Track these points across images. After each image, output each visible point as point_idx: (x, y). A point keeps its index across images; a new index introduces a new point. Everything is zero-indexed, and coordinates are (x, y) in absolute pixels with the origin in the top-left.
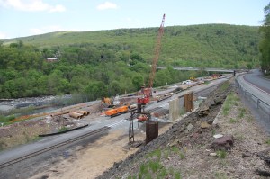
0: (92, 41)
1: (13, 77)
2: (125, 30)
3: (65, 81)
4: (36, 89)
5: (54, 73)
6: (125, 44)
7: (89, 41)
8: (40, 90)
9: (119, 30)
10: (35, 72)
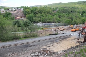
0: (69, 6)
1: (44, 16)
2: (81, 2)
3: (59, 18)
4: (50, 20)
5: (56, 16)
6: (80, 7)
7: (67, 6)
8: (51, 21)
9: (79, 2)
10: (50, 15)
